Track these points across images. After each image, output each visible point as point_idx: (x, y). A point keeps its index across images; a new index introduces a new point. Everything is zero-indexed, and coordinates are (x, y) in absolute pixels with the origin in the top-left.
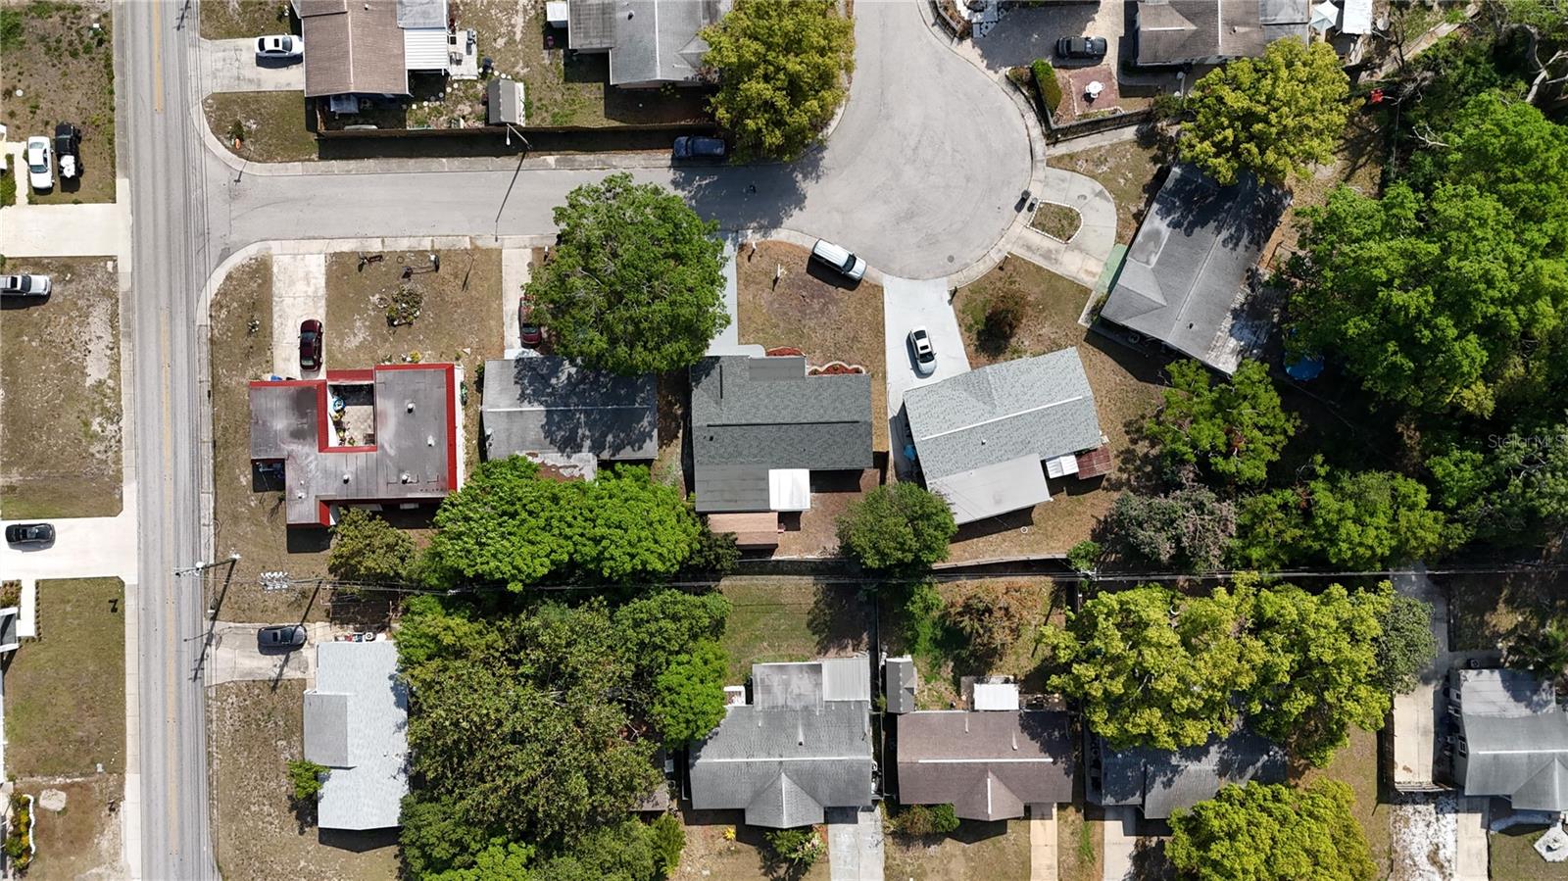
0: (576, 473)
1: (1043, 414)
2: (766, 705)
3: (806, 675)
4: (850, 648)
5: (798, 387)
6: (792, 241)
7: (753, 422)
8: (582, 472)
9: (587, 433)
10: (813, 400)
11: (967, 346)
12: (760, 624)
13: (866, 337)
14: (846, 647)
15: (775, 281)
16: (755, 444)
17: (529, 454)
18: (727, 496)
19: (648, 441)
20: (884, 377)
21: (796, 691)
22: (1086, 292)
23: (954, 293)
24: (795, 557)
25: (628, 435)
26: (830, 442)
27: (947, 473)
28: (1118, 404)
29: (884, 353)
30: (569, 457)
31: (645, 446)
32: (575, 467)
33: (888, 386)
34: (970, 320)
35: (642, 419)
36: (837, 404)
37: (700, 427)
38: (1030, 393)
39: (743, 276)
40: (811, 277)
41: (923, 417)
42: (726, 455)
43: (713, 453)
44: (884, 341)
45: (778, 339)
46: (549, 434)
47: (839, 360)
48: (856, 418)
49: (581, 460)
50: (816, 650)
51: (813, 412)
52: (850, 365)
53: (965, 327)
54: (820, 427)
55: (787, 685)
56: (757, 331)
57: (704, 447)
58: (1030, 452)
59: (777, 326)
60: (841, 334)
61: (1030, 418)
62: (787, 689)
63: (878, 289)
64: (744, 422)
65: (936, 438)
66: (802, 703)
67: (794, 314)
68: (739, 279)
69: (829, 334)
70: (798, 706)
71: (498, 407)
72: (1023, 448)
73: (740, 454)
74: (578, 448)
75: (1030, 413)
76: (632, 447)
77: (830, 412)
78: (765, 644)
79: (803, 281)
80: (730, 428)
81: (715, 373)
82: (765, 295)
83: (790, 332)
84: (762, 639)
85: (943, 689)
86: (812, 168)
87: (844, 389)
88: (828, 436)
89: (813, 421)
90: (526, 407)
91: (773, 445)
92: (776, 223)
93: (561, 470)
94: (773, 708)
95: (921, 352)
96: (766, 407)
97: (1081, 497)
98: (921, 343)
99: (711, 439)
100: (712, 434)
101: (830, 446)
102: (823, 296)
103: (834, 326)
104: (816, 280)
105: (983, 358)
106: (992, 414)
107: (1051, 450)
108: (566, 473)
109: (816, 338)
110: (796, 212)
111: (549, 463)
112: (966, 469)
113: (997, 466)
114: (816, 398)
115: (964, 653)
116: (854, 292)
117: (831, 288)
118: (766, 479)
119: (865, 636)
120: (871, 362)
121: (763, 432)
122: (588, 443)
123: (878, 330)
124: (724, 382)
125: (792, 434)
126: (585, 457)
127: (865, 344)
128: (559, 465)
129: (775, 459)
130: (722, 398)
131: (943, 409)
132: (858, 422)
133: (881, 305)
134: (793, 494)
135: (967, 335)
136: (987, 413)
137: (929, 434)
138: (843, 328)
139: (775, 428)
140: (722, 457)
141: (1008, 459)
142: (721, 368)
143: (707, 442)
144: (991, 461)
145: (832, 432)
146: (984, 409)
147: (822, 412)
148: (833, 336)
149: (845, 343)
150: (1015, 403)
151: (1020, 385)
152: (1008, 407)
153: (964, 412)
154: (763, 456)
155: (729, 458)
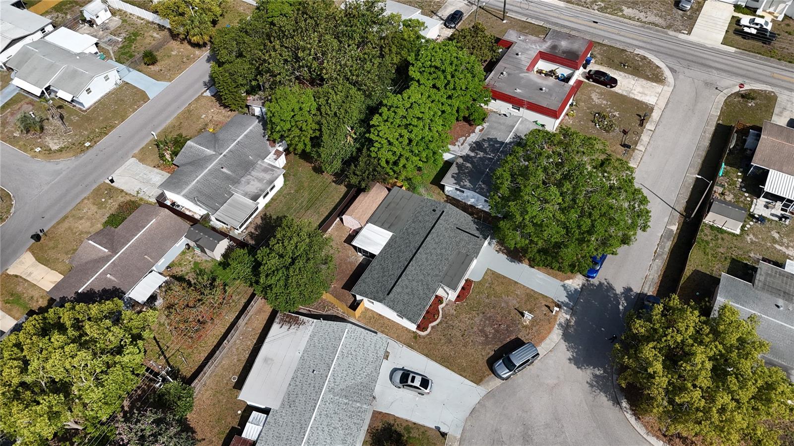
0: (459, 144)
1: (303, 429)
2: (258, 166)
3: (256, 191)
4: (253, 231)
5: (437, 275)
6: (547, 341)
7: (429, 236)
8: (457, 146)
9: (479, 156)
10: (421, 277)
11: (396, 419)
12: (306, 194)
13: (446, 349)
14: (256, 229)
16: (415, 232)
17: (483, 129)
18: (392, 205)
19: (455, 182)
20: (409, 346)
21: (252, 182)
23: (444, 435)
24: (329, 230)
25: (464, 173)
26: (386, 273)
27: (312, 337)
29: (427, 355)
30: (470, 145)
31: (453, 179)
32: (462, 145)
33: (401, 345)
34: (414, 434)
35: (470, 182)
36: (409, 290)
37: (445, 207)
38: (326, 429)
39: (536, 295)
40: (513, 337)
42: (418, 215)
43: (424, 209)
44: (435, 360)
45: (478, 293)
46: (489, 140)
47: (440, 323)
48: (391, 295)
49: (464, 148)
51: (414, 272)
52: (433, 327)
53: (412, 427)
54: (400, 271)
55: (260, 180)
56: (492, 283)
57: (432, 205)
58: (283, 404)
59: (488, 297)
61: (307, 416)
62: (257, 179)
63: (478, 381)
64: (433, 231)
65: (340, 340)
66: (243, 182)
67: (490, 312)
68: (535, 292)
69: (463, 326)
70: (243, 179)
71: (520, 124)
72: (289, 400)
73: (414, 222)
74: (472, 149)
75: (310, 418)
76: (456, 174)
77: (407, 282)
78: (292, 191)
79: (512, 332)
80: (434, 222)
81: (476, 233)
82: (515, 302)
83: (479, 303)
84: (297, 191)
85: (183, 269)
86: (601, 384)
87: (417, 301)
88: (391, 273)
89: (407, 269)
90: (511, 135)
91: (407, 241)
92: (566, 337)
93: (464, 138)
94: (254, 168)
96: (435, 249)
97: (224, 436)
99: (434, 210)
100: (437, 212)
101: (383, 273)
102: (494, 338)
103: (466, 333)
104: (508, 340)
106: (331, 390)
107: (273, 421)
108: (461, 139)
109: (464, 317)
110: (569, 354)
111: (472, 135)
112: (305, 351)
113: (290, 373)
114: (422, 280)
116: (485, 362)
117: (497, 347)
118: (388, 229)
120: (426, 343)
121: (420, 238)
122: (472, 154)
123: (446, 361)
124: (468, 234)
126: (464, 151)
127: (441, 346)
128: (468, 138)
129: (397, 239)
130: (457, 228)
131: (358, 358)
132: (388, 294)
133: (464, 375)
134: (368, 239)
135: (404, 425)
136: (333, 385)
137: (346, 337)
138: (462, 338)
139: (417, 246)
140: (419, 212)
141: (290, 384)
142: (478, 237)
143: (433, 208)
144: (296, 371)
145: (393, 276)
146: (337, 385)
147: (410, 278)
148: (459, 328)
149: (450, 333)
150: (326, 411)
151: (338, 426)
152: (327, 404)
153: (346, 370)
154: (403, 233)
155: (415, 216)
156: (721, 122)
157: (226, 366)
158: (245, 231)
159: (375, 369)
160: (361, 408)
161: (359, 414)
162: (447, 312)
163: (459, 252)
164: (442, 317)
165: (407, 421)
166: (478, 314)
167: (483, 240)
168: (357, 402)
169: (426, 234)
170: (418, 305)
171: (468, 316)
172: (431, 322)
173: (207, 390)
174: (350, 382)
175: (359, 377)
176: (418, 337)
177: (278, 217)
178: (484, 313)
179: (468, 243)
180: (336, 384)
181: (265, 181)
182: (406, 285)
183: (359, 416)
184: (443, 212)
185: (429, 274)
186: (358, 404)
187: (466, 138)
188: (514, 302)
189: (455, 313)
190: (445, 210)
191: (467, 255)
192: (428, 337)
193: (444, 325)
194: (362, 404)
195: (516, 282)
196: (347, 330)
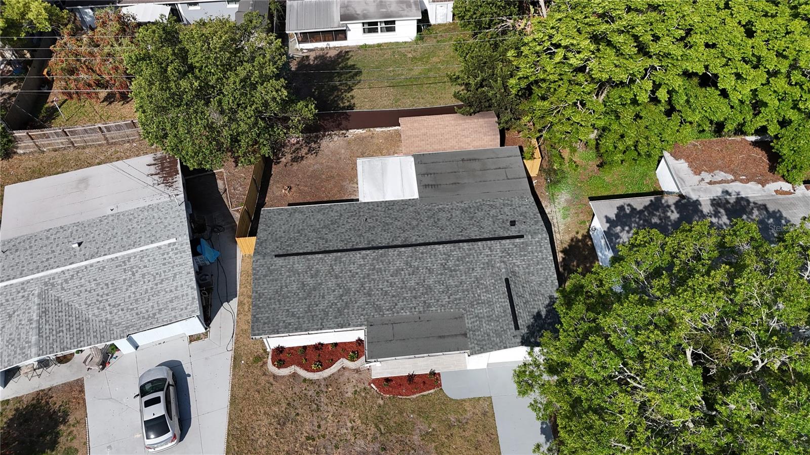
0: (708, 177)
4: (312, 58)
5: (379, 309)
7: (448, 246)
8: (698, 178)
9: (713, 219)
10: (353, 286)
11: (82, 422)
12: (418, 70)
13: (263, 425)
16: (443, 222)
17: (789, 193)
20: (236, 359)
24: (378, 129)
25: (647, 220)
31: (616, 211)
32: (710, 183)
33: (231, 346)
36: (311, 282)
37: (534, 234)
41: (170, 274)
43: (506, 210)
45: (421, 412)
46: (774, 215)
47: (312, 382)
48: (280, 261)
49: (705, 191)
50: (351, 54)
51: (352, 267)
52: (294, 375)
54: (341, 246)
56: (462, 425)
57: (523, 214)
59: (426, 436)
60: (307, 428)
64: (466, 245)
65: (153, 242)
69: (330, 425)
72: (18, 245)
73: (464, 211)
74: (718, 202)
76: (632, 209)
77: (324, 269)
80: (485, 236)
81: (525, 319)
83: (400, 427)
88: (330, 236)
89: (352, 254)
91: (414, 222)
93: (730, 177)
95: (161, 394)
96: (430, 271)
98: (158, 410)
99: (512, 224)
101: (325, 227)
103: (319, 442)
105: (57, 402)
106: (49, 283)
108: (721, 175)
109: (353, 418)
111: (752, 185)
112: (118, 214)
114: (348, 291)
118: (422, 186)
120: (256, 383)
121: (431, 236)
122: (707, 209)
124: (508, 303)
126: (702, 194)
127: (265, 413)
128: (737, 183)
129: (411, 209)
130: (507, 280)
132: (276, 256)
134: (383, 174)
135: (75, 444)
136: (60, 282)
137: (159, 248)
138: (303, 439)
139: (413, 240)
141: (48, 230)
142: (517, 327)
143: (518, 219)
144: (77, 224)
145: (321, 242)
146: (63, 289)
147: (337, 269)
148: (322, 423)
149: (300, 411)
150: (7, 301)
152: (21, 294)
153: (98, 284)
154: (430, 210)
155: (481, 205)
157: (81, 157)
158: (305, 51)
159: (127, 327)
160: (30, 347)
161: (18, 351)
162: (341, 380)
163: (461, 317)
164: (325, 379)
165: (85, 443)
166: (375, 438)
167: (519, 340)
168: (39, 334)
169: (448, 239)
170: (293, 315)
171: (359, 422)
172: (300, 365)
173: (37, 160)
174: (78, 304)
175: (96, 311)
176: (260, 364)
178: (384, 449)
179: (490, 319)
180: (65, 285)
181: (384, 10)
182: (318, 271)
183: (15, 353)
184: (522, 237)
185: (370, 295)
186: (34, 339)
187: (733, 181)
189: (349, 394)
190: (528, 238)
191: (465, 335)
192: (271, 380)
193: (310, 393)
194: (38, 344)
196: (174, 240)
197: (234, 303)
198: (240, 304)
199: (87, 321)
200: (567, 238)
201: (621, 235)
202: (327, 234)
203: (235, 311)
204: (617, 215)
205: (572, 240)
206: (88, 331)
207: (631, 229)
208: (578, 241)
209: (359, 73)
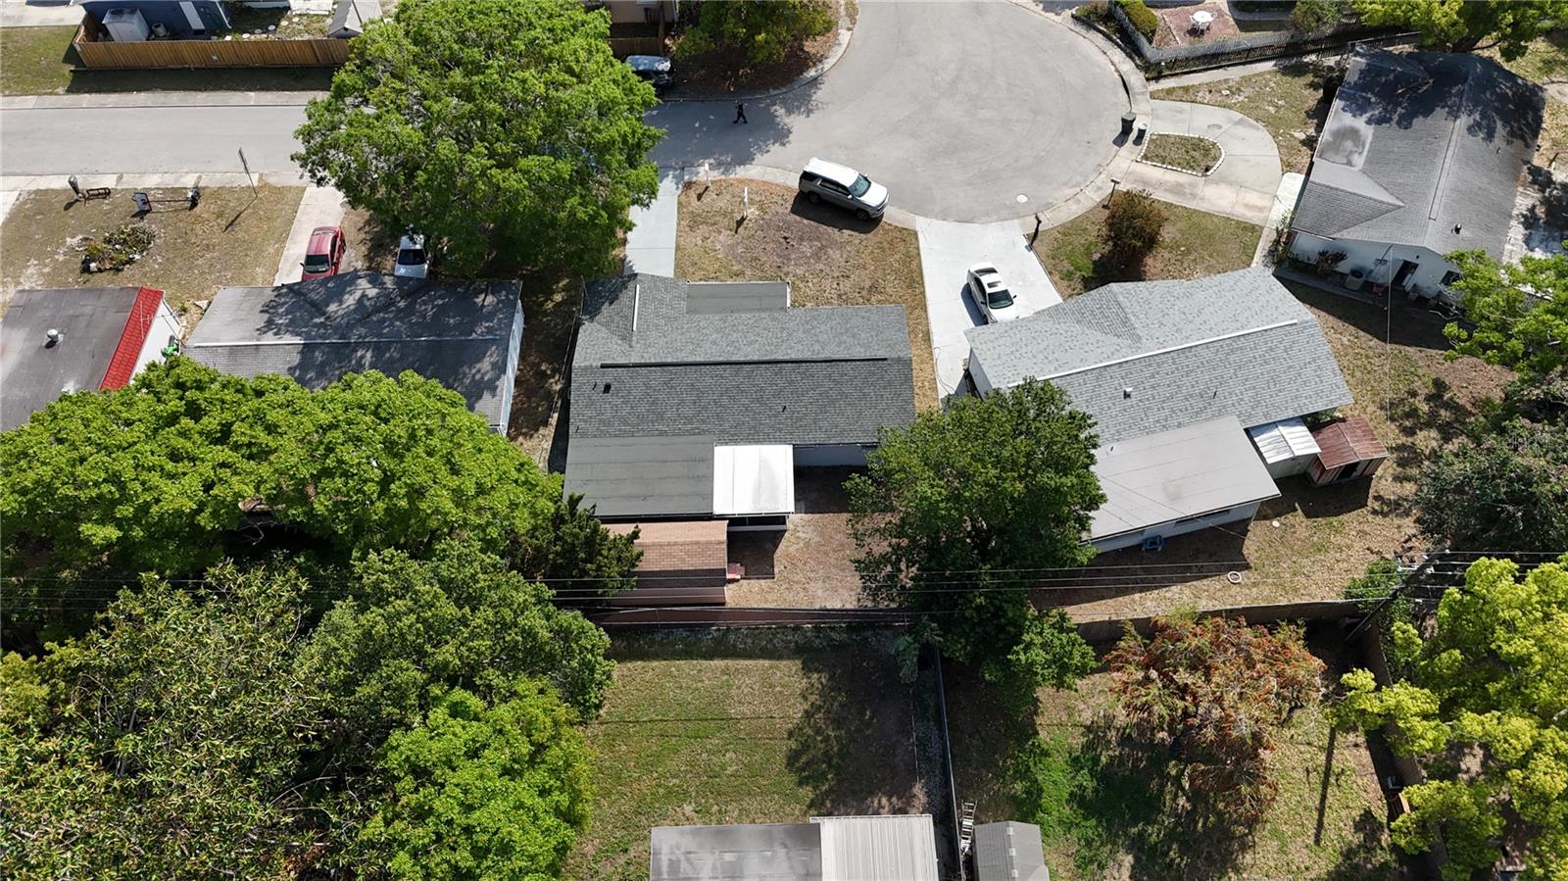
3: (781, 852)
5: (774, 319)
6: (768, 178)
7: (689, 360)
10: (800, 334)
12: (678, 764)
13: (891, 287)
15: (740, 223)
16: (689, 398)
19: (487, 396)
20: (928, 338)
22: (1254, 230)
26: (833, 394)
28: (1358, 374)
29: (924, 308)
31: (479, 405)
33: (936, 352)
36: (845, 338)
37: (588, 369)
39: (687, 216)
40: (798, 218)
42: (633, 420)
44: (923, 293)
51: (800, 347)
53: (1060, 275)
54: (814, 368)
57: (591, 403)
58: (1220, 414)
63: (909, 236)
64: (669, 360)
67: (770, 260)
68: (680, 220)
72: (1207, 404)
73: (661, 417)
75: (1206, 345)
78: (688, 809)
79: (785, 222)
82: (721, 237)
84: (683, 795)
86: (802, 103)
88: (827, 384)
89: (800, 357)
90: (267, 339)
91: (725, 400)
92: (745, 159)
95: (990, 291)
96: (714, 343)
97: (1334, 520)
98: (987, 279)
99: (607, 388)
100: (608, 380)
101: (833, 402)
102: (818, 239)
103: (837, 274)
104: (805, 221)
106: (1133, 348)
107: (1259, 413)
110: (775, 148)
113: (1161, 438)
114: (806, 332)
115: (1154, 834)
116: (870, 235)
117: (831, 229)
118: (708, 461)
119: (918, 789)
121: (707, 378)
123: (913, 280)
124: (640, 309)
125: (759, 381)
129: (726, 427)
131: (1041, 347)
132: (885, 359)
133: (915, 251)
134: (759, 487)
135: (1066, 283)
138: (852, 276)
139: (730, 370)
140: (625, 423)
141: (1179, 425)
142: (635, 288)
143: (598, 396)
145: (836, 376)
147: (817, 347)
148: (835, 286)
151: (1177, 313)
154: (704, 422)
155: (638, 425)
156: (60, 90)
163: (689, 311)
169: (689, 368)
174: (1096, 335)
175: (1074, 330)
177: (800, 784)
178: (779, 267)
179: (661, 300)
182: (838, 346)
185: (782, 328)
188: (724, 238)
190: (597, 364)
191: (689, 296)
195: (678, 248)
197: (942, 394)
198: (935, 389)
199: (1078, 322)
200: (535, 441)
201: (489, 367)
202: (831, 389)
203: (939, 385)
204: (480, 397)
205: (531, 436)
206: (1073, 313)
207: (474, 376)
208: (525, 435)
209: (792, 758)
